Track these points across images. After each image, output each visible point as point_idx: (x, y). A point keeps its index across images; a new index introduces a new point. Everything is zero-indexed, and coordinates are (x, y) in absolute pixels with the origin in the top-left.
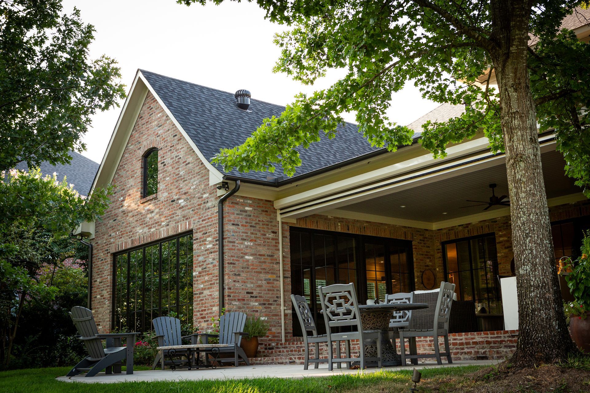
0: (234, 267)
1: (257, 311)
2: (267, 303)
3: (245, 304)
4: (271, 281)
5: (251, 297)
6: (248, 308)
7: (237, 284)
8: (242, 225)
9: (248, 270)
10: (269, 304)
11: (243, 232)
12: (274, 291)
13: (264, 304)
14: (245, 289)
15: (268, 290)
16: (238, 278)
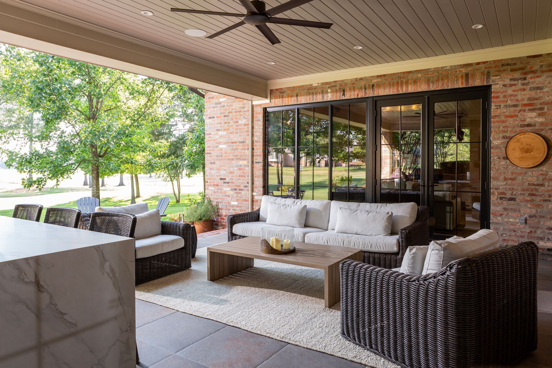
0: (211, 156)
1: (229, 196)
2: (238, 188)
3: (219, 189)
4: (242, 167)
5: (224, 182)
6: (221, 192)
7: (212, 172)
8: (217, 117)
9: (222, 158)
10: (240, 190)
11: (218, 124)
12: (245, 176)
13: (236, 190)
14: (219, 176)
15: (239, 176)
16: (214, 166)
